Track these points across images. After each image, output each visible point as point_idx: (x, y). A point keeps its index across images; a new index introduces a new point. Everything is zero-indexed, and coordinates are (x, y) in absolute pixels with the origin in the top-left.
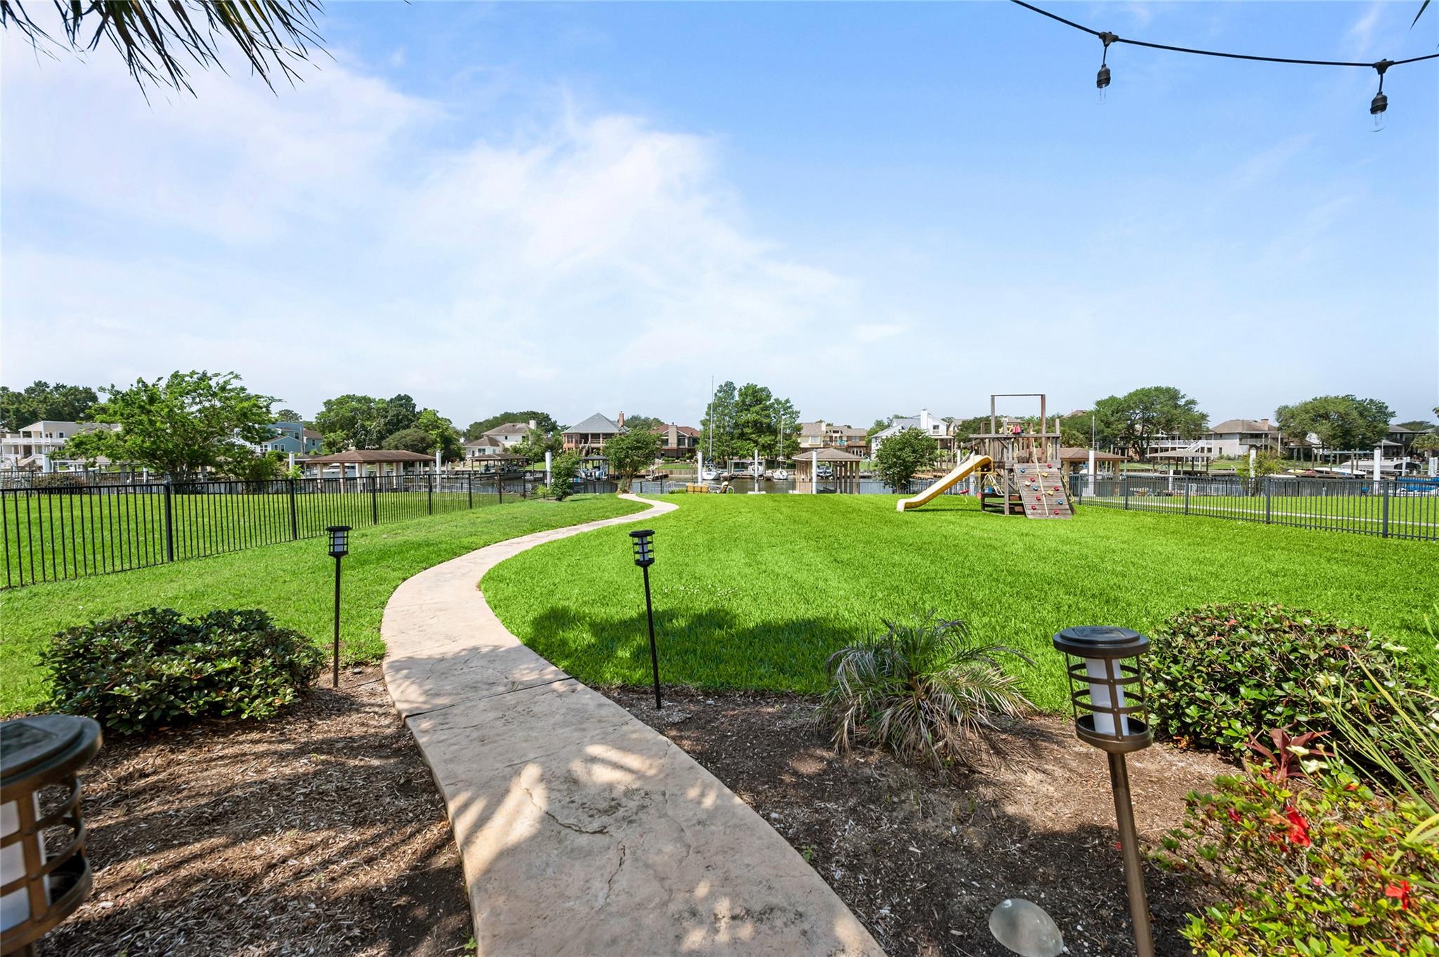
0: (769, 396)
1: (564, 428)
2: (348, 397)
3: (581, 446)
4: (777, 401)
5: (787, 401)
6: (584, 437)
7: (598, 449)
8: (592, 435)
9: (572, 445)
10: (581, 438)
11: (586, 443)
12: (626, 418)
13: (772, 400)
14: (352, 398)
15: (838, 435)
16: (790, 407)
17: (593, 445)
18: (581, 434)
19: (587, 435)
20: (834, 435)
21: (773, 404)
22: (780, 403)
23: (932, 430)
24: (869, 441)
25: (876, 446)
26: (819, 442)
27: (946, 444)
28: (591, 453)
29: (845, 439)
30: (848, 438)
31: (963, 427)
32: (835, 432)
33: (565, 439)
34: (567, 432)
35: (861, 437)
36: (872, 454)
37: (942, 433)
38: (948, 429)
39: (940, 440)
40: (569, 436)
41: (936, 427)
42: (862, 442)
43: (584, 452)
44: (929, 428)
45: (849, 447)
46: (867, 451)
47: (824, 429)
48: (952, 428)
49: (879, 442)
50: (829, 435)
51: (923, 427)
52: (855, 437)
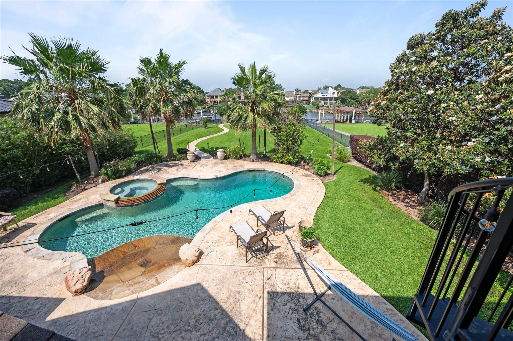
1: (207, 93)
3: (212, 100)
4: (277, 85)
5: (280, 85)
6: (213, 97)
7: (218, 101)
8: (215, 96)
9: (209, 100)
12: (227, 89)
16: (281, 87)
17: (216, 100)
18: (212, 96)
19: (214, 96)
20: (298, 96)
21: (275, 86)
22: (278, 85)
23: (332, 94)
24: (310, 98)
25: (313, 100)
26: (292, 99)
27: (336, 99)
28: (215, 103)
29: (301, 98)
30: (302, 97)
31: (343, 93)
32: (298, 95)
33: (206, 98)
34: (207, 95)
35: (307, 97)
36: (311, 103)
37: (336, 95)
38: (338, 94)
39: (334, 98)
40: (208, 96)
41: (334, 93)
42: (307, 99)
43: (213, 103)
44: (331, 93)
45: (302, 100)
46: (309, 102)
47: (294, 94)
48: (340, 93)
49: (313, 98)
50: (296, 96)
51: (329, 93)
52: (305, 97)
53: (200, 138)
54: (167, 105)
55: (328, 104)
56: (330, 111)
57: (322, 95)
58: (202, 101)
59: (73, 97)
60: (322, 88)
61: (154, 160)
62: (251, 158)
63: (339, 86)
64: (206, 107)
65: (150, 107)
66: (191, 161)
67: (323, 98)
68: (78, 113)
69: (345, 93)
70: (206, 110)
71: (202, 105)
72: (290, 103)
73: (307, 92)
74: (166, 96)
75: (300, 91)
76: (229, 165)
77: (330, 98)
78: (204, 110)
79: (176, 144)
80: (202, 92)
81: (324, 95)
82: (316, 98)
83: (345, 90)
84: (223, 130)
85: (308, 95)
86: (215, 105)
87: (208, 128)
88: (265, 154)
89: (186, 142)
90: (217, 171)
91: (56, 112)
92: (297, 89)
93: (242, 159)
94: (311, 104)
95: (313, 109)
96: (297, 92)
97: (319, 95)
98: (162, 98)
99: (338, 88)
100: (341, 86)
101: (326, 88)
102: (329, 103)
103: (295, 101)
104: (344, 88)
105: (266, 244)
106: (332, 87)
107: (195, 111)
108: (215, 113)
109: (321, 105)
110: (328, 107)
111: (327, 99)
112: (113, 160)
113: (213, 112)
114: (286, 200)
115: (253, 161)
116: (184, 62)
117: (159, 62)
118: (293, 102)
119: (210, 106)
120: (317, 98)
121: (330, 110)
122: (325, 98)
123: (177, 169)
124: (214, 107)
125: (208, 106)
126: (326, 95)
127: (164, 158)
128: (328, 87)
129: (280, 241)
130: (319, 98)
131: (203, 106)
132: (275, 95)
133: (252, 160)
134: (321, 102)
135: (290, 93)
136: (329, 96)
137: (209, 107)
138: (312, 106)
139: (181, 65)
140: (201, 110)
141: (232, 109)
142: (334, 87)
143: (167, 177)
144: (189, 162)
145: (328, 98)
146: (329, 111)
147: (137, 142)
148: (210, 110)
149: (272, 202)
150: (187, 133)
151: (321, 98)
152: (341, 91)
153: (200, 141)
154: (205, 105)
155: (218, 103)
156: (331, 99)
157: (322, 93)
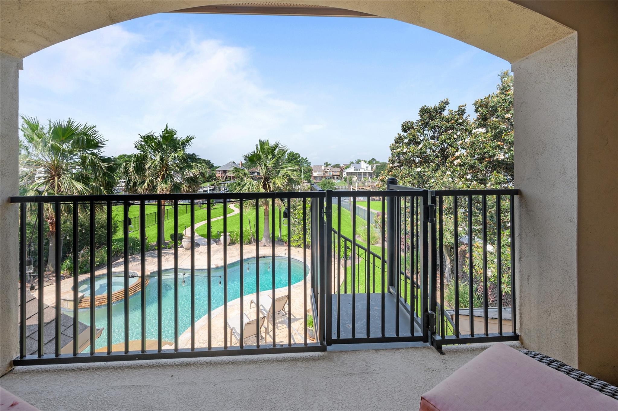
0: (299, 157)
1: (217, 167)
2: (123, 155)
3: (223, 175)
4: (302, 158)
5: (306, 158)
6: (225, 172)
7: (231, 177)
8: (228, 171)
9: (220, 175)
10: (223, 172)
11: (225, 174)
13: (300, 158)
14: (125, 156)
15: (329, 171)
16: (307, 161)
17: (228, 175)
20: (327, 171)
21: (300, 160)
23: (365, 169)
24: (342, 173)
25: (345, 175)
26: (321, 174)
27: (370, 174)
28: (228, 179)
29: (331, 172)
30: (333, 172)
31: (377, 167)
32: (327, 169)
33: (217, 172)
34: (218, 169)
35: (338, 172)
36: (343, 178)
37: (370, 170)
38: (372, 168)
39: (368, 173)
40: (219, 171)
41: (367, 167)
42: (338, 174)
43: (224, 178)
44: (364, 167)
45: (333, 176)
46: (340, 177)
47: (323, 168)
48: (374, 168)
49: (345, 173)
50: (325, 170)
51: (362, 167)
52: (336, 172)
53: (202, 221)
54: (166, 182)
55: (362, 180)
56: (365, 188)
57: (355, 170)
58: (210, 177)
59: (53, 173)
60: (354, 162)
61: (137, 248)
62: (262, 243)
63: (373, 160)
64: (215, 184)
65: (145, 184)
66: (186, 249)
67: (356, 173)
68: (56, 191)
69: (380, 167)
70: (215, 187)
71: (210, 181)
72: (318, 178)
73: (337, 166)
74: (166, 172)
75: (330, 165)
76: (234, 252)
77: (363, 173)
78: (213, 187)
79: (170, 229)
80: (213, 166)
81: (357, 170)
82: (348, 173)
83: (379, 165)
84: (234, 211)
85: (339, 169)
86: (227, 181)
87: (214, 209)
88: (281, 238)
89: (183, 226)
90: (218, 259)
91: (29, 191)
92: (327, 163)
93: (251, 244)
94: (343, 180)
95: (345, 185)
96: (327, 166)
97: (351, 170)
98: (160, 174)
99: (372, 162)
100: (375, 160)
101: (359, 162)
102: (363, 178)
103: (325, 176)
104: (378, 162)
105: (264, 337)
106: (365, 161)
107: (201, 189)
108: (226, 191)
109: (355, 181)
110: (362, 183)
111: (360, 174)
112: (84, 248)
113: (223, 189)
114: (298, 288)
115: (265, 246)
116: (192, 138)
117: (164, 137)
118: (322, 177)
119: (220, 182)
120: (350, 173)
121: (365, 186)
122: (358, 173)
123: (167, 259)
124: (225, 183)
125: (218, 183)
126: (359, 170)
127: (151, 246)
128: (361, 161)
129: (284, 335)
130: (351, 173)
131: (211, 183)
132: (289, 171)
133: (263, 244)
134: (354, 177)
135: (318, 168)
136: (362, 171)
137: (220, 184)
138: (345, 182)
139: (188, 140)
140: (208, 187)
141: (241, 186)
142: (368, 160)
143: (152, 268)
144: (183, 250)
145: (362, 173)
146: (363, 187)
147: (117, 227)
148: (220, 187)
149: (280, 291)
150: (186, 215)
151: (354, 173)
152: (375, 165)
153: (202, 225)
154: (214, 182)
155: (231, 179)
156: (365, 174)
157: (354, 168)
